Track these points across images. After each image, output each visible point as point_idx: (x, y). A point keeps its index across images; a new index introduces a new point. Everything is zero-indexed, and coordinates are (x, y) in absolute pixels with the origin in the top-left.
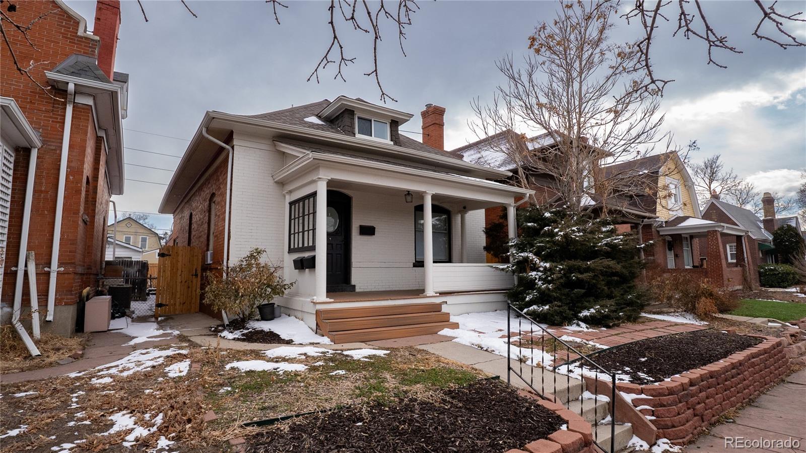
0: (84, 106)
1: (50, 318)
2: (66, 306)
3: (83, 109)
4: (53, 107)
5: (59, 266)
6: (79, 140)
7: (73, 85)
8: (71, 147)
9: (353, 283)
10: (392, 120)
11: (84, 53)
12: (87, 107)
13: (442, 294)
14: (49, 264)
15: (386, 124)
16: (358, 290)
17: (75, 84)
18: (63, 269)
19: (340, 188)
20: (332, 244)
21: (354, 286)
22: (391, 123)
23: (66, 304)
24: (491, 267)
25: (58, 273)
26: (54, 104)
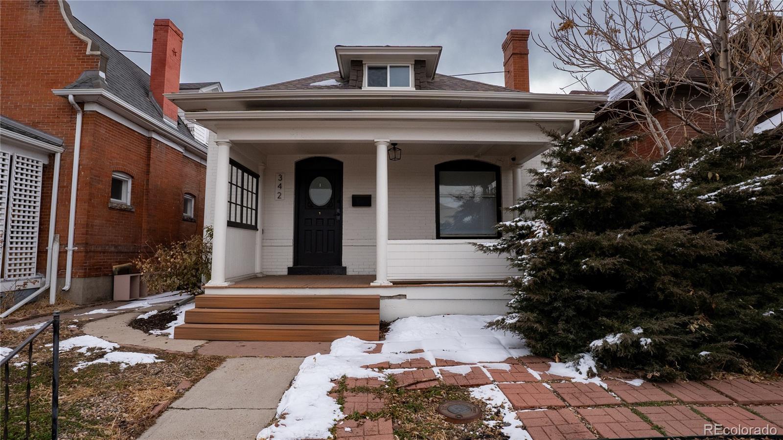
0: (91, 113)
1: (66, 288)
2: (79, 279)
3: (91, 115)
4: (71, 118)
5: (74, 246)
6: (88, 141)
7: (72, 96)
8: (81, 148)
9: (344, 265)
10: (416, 61)
11: (91, 68)
12: (93, 113)
13: (397, 284)
14: (67, 245)
15: (407, 68)
16: (350, 272)
17: (74, 96)
18: (77, 248)
19: (326, 154)
20: (323, 219)
21: (345, 268)
22: (415, 65)
23: (79, 277)
24: (475, 244)
25: (74, 252)
26: (71, 115)
